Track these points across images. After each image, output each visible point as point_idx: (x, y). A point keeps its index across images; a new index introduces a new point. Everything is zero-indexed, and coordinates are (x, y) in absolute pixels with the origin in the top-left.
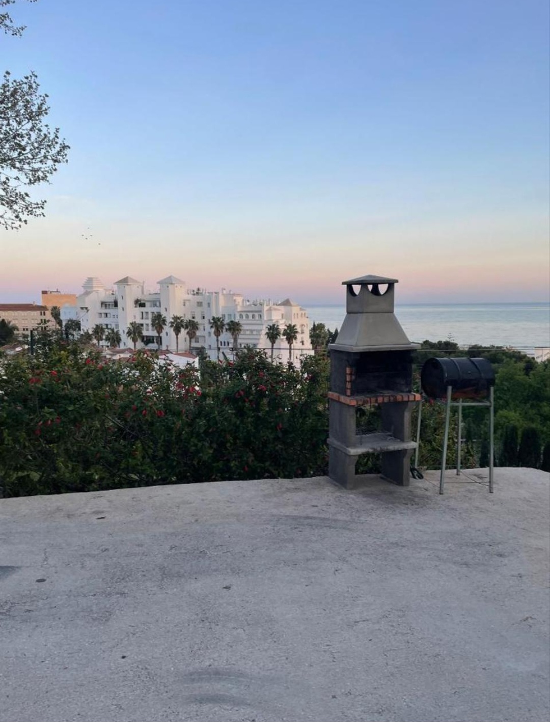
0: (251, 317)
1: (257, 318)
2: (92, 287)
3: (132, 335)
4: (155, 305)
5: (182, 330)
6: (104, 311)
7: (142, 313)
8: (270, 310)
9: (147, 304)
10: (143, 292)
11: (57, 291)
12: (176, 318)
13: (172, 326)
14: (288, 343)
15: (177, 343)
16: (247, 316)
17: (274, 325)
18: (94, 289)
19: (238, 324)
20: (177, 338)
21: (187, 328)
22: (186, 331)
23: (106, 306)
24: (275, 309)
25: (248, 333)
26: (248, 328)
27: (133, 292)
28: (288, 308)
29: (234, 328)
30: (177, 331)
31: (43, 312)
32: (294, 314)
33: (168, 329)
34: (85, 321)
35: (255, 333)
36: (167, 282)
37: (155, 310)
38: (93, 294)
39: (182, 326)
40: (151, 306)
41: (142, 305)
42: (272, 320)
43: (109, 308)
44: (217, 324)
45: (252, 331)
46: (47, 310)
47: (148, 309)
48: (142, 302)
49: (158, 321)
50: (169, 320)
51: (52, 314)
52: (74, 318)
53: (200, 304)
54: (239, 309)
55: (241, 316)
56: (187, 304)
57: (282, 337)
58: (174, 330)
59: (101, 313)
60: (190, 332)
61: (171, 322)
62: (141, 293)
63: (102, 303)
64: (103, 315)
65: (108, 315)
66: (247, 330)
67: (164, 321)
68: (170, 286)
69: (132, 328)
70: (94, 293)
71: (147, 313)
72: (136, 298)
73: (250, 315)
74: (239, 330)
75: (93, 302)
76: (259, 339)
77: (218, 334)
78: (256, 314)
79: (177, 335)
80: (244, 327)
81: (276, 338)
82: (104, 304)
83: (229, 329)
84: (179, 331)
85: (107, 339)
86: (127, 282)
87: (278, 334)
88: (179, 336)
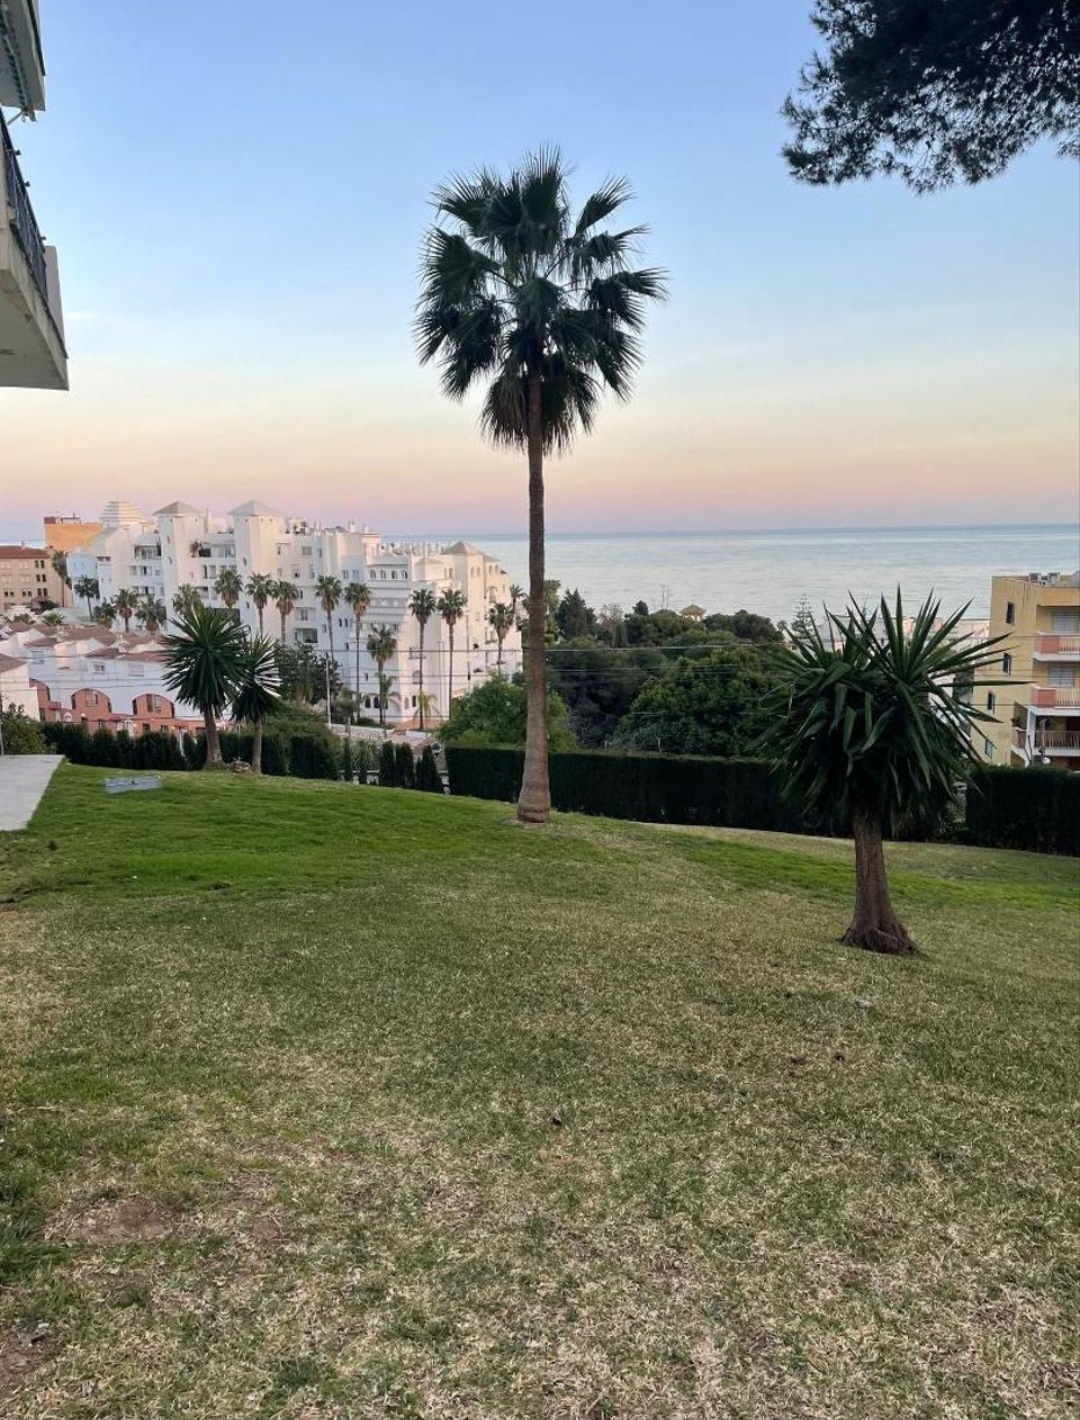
0: (389, 577)
1: (400, 577)
2: (117, 519)
3: (184, 609)
4: (228, 553)
5: (269, 598)
6: (140, 562)
7: (206, 568)
8: (422, 563)
9: (214, 552)
10: (206, 530)
11: (74, 518)
12: (258, 579)
13: (251, 592)
14: (448, 622)
15: (261, 622)
16: (383, 574)
17: (423, 591)
18: (122, 523)
19: (363, 589)
20: (261, 613)
21: (276, 596)
22: (276, 601)
23: (143, 553)
24: (433, 562)
25: (384, 603)
26: (383, 596)
27: (187, 530)
28: (460, 558)
29: (358, 595)
30: (261, 599)
31: (39, 561)
32: (472, 570)
33: (244, 599)
34: (106, 581)
35: (396, 604)
36: (245, 513)
37: (227, 562)
38: (117, 532)
39: (269, 592)
40: (221, 556)
41: (205, 553)
42: (425, 581)
43: (150, 558)
44: (328, 591)
45: (391, 600)
46: (48, 557)
47: (217, 561)
48: (205, 547)
49: (229, 584)
50: (246, 581)
51: (54, 565)
52: (90, 577)
53: (307, 551)
54: (370, 561)
55: (373, 574)
56: (284, 549)
57: (437, 612)
58: (255, 599)
59: (134, 568)
60: (283, 603)
61: (250, 586)
62: (203, 530)
63: (137, 549)
64: (138, 570)
65: (148, 570)
66: (383, 599)
67: (238, 583)
68: (250, 519)
69: (182, 596)
70: (121, 530)
71: (213, 567)
72: (194, 540)
73: (389, 572)
74: (366, 600)
75: (120, 545)
76: (402, 615)
77: (329, 605)
78: (399, 571)
79: (260, 608)
80: (376, 594)
81: (428, 614)
82: (139, 550)
83: (349, 599)
84: (265, 601)
85: (140, 615)
86: (176, 512)
87: (431, 606)
88: (264, 611)
